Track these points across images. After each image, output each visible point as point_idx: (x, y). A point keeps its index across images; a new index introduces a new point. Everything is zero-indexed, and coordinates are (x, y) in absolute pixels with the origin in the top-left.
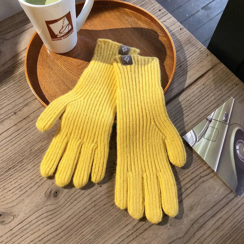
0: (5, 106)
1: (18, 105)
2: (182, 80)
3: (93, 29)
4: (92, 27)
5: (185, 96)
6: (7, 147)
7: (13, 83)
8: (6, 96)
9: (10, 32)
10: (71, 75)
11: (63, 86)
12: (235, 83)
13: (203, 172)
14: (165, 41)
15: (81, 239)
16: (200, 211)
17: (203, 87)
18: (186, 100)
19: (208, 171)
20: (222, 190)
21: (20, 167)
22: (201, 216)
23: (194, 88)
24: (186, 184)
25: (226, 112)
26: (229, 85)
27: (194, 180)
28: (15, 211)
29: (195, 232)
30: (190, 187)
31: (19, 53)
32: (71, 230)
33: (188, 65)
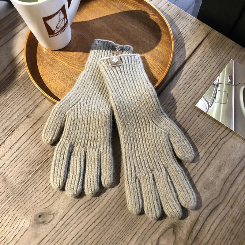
0: (16, 112)
1: (28, 108)
2: (181, 52)
3: (84, 21)
4: (83, 19)
5: (188, 67)
6: (29, 151)
7: (17, 88)
8: (14, 102)
10: (74, 68)
11: (69, 81)
12: (231, 47)
13: (222, 133)
14: (156, 19)
15: (124, 220)
16: (228, 170)
17: (202, 55)
19: (227, 132)
20: (243, 146)
21: (46, 166)
22: (230, 174)
23: (195, 57)
24: (209, 148)
25: (229, 75)
26: (227, 48)
27: (216, 142)
28: (53, 209)
29: (229, 190)
30: (213, 150)
31: (16, 57)
32: (112, 215)
33: (183, 37)
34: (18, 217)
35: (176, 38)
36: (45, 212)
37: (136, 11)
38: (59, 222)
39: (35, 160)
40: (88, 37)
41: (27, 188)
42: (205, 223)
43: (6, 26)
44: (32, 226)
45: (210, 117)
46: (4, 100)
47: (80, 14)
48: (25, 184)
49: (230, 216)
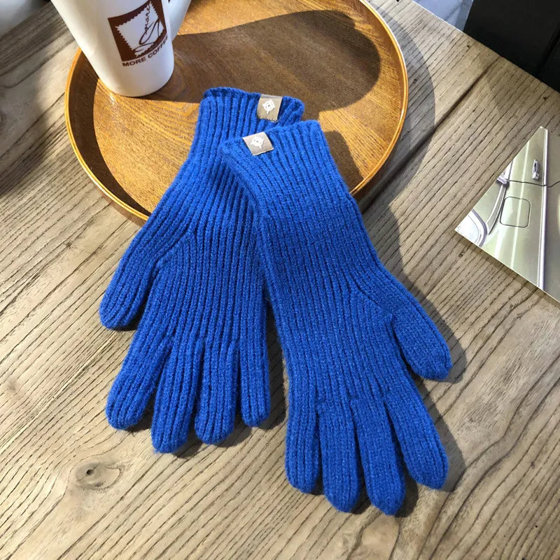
0: (43, 233)
1: (71, 226)
2: (425, 108)
3: (205, 31)
4: (201, 27)
5: (439, 141)
6: (69, 322)
7: (47, 181)
8: (38, 211)
9: (14, 68)
10: (177, 138)
11: (165, 167)
12: (542, 97)
13: (514, 295)
14: (369, 30)
16: (525, 379)
17: (473, 116)
18: (444, 152)
19: (526, 291)
21: (108, 359)
22: (531, 390)
23: (456, 120)
24: (484, 327)
25: (535, 162)
26: (530, 102)
27: (499, 315)
28: (122, 456)
29: (527, 424)
30: (494, 332)
31: (46, 112)
32: (256, 473)
33: (431, 73)
34: (40, 473)
35: (413, 75)
36: (102, 462)
37: (322, 11)
38: (133, 486)
39: (82, 344)
40: (213, 68)
41: (62, 407)
42: (471, 498)
43: (25, 41)
44: (72, 492)
45: (488, 258)
46: (15, 208)
47: (194, 18)
48: (58, 398)
49: (528, 486)
